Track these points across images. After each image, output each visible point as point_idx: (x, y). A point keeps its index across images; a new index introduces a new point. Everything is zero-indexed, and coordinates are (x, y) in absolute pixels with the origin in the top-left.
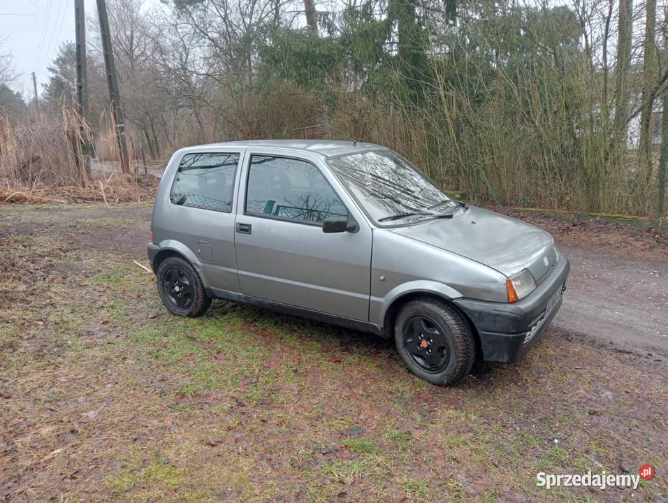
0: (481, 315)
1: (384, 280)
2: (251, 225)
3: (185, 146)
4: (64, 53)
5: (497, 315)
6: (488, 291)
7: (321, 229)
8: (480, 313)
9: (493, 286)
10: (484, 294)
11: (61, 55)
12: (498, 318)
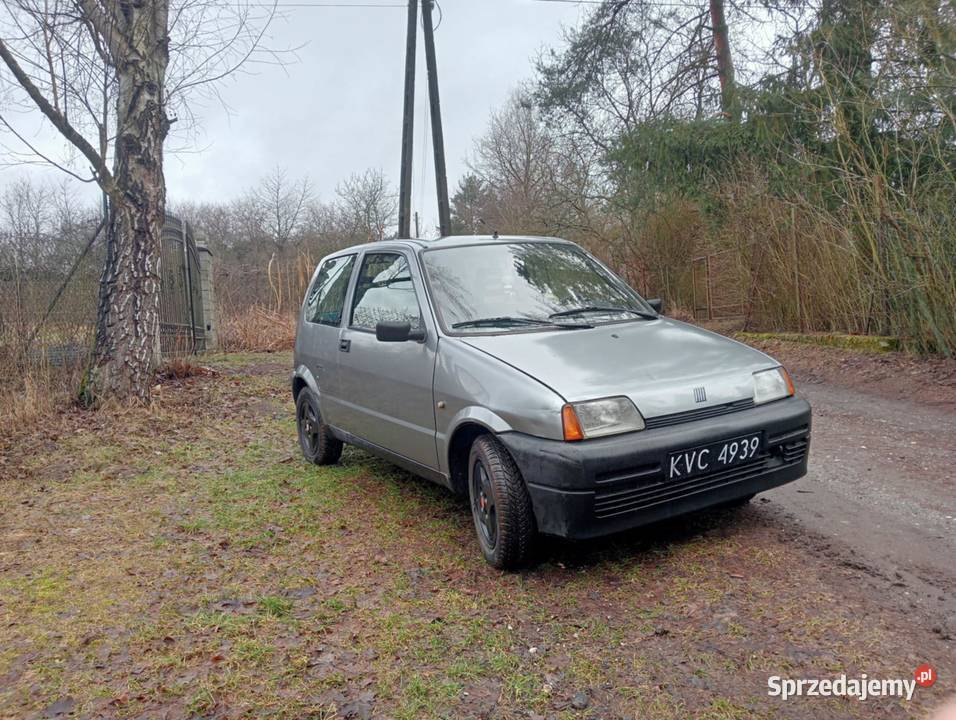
0: (527, 456)
1: (443, 407)
2: (350, 341)
3: (323, 257)
4: (463, 189)
5: (542, 458)
6: (537, 422)
7: (375, 336)
8: (526, 455)
9: (543, 415)
10: (533, 426)
11: (461, 191)
12: (545, 462)
